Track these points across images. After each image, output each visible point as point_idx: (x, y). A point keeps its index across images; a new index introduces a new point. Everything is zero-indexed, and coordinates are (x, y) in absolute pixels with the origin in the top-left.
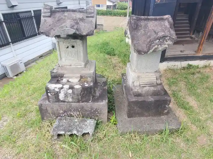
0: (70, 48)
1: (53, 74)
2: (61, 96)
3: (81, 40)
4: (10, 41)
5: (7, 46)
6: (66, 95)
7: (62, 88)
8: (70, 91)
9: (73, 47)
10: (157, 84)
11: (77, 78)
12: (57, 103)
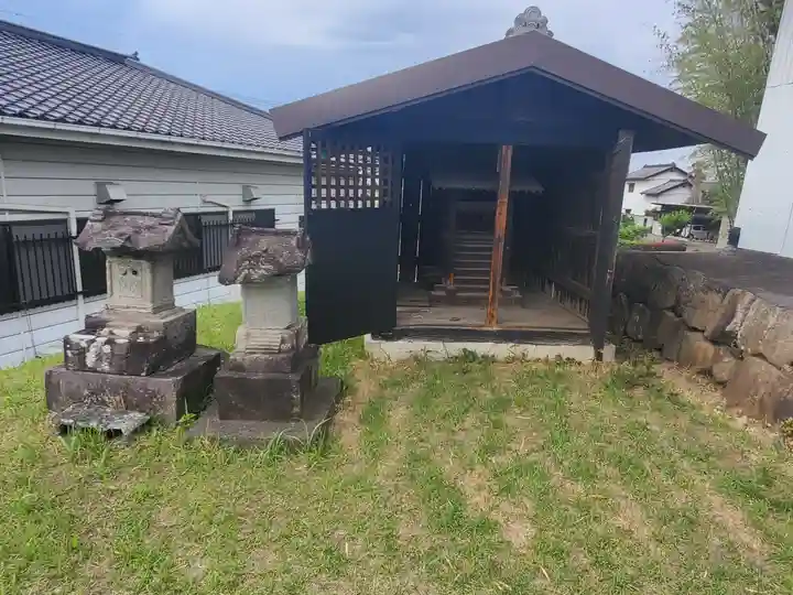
0: (130, 274)
1: (90, 320)
2: (90, 360)
3: (148, 261)
4: (80, 289)
5: (67, 303)
6: (99, 357)
7: (93, 341)
8: (107, 349)
9: (135, 273)
10: (280, 350)
11: (129, 328)
12: (80, 373)
